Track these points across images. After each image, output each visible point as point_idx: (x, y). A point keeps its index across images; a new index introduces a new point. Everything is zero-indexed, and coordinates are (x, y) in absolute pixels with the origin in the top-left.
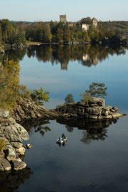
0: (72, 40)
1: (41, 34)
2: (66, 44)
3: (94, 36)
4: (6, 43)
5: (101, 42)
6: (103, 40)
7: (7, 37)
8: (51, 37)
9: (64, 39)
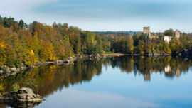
0: (152, 51)
1: (124, 45)
2: (146, 55)
3: (175, 48)
4: (84, 53)
5: (180, 54)
6: (183, 52)
7: (85, 47)
8: (132, 48)
9: (145, 51)
